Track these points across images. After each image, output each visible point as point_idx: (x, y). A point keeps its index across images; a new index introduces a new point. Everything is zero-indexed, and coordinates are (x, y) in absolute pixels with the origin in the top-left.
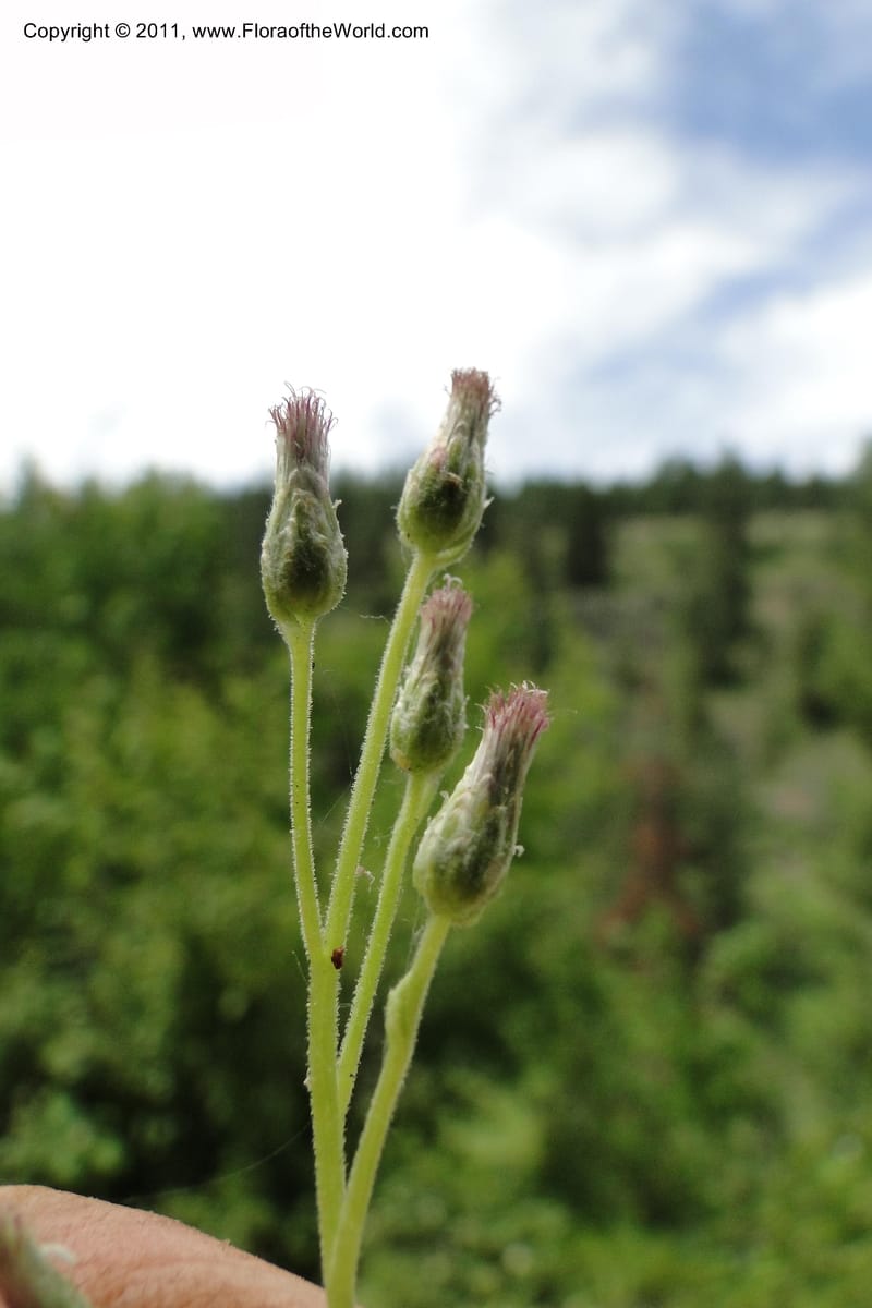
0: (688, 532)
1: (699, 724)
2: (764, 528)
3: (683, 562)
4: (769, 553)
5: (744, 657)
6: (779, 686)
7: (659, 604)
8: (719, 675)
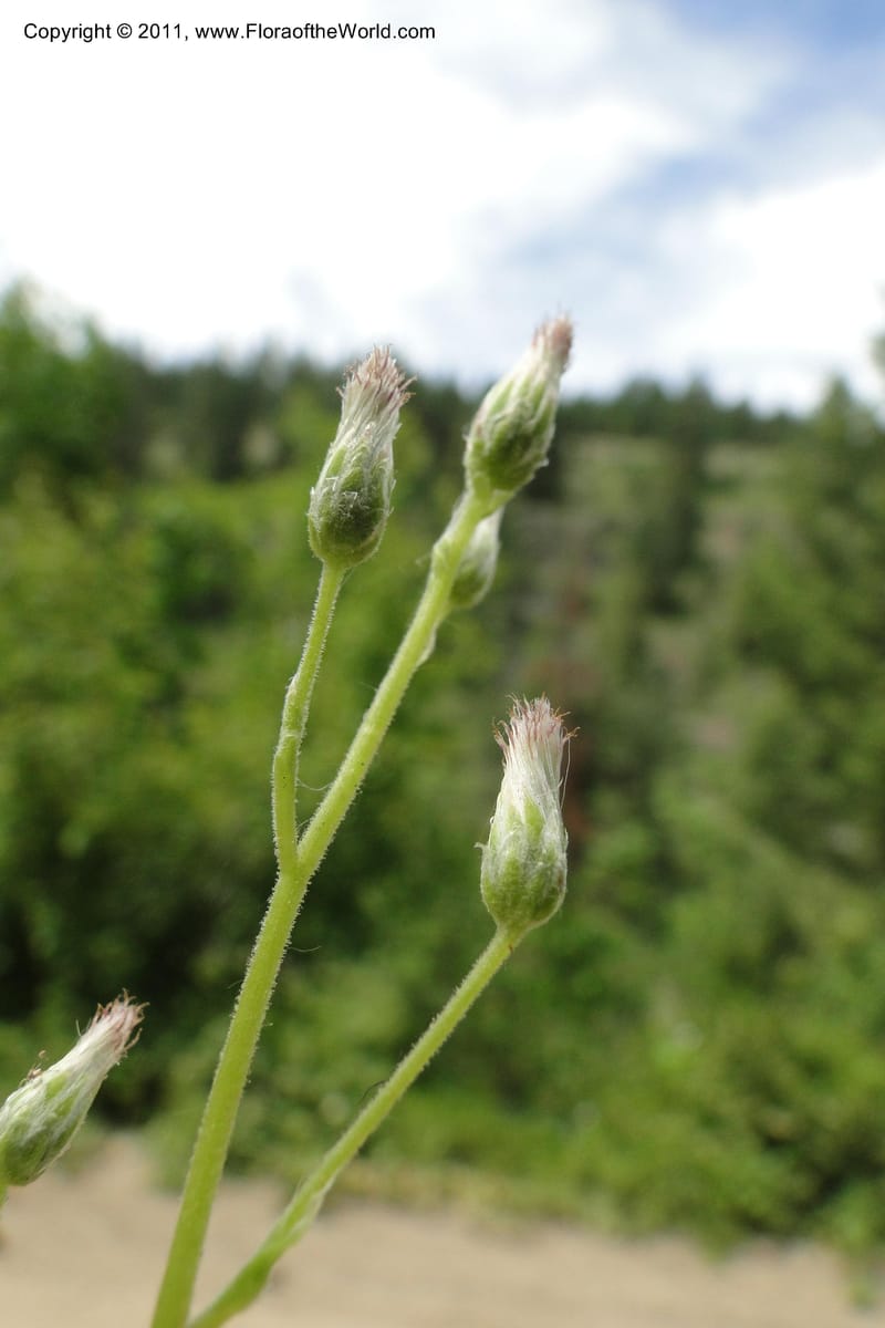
0: (646, 456)
1: (635, 653)
2: (724, 460)
3: (638, 486)
4: (726, 485)
5: (687, 587)
6: (721, 618)
7: (610, 527)
8: (662, 604)
